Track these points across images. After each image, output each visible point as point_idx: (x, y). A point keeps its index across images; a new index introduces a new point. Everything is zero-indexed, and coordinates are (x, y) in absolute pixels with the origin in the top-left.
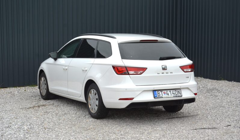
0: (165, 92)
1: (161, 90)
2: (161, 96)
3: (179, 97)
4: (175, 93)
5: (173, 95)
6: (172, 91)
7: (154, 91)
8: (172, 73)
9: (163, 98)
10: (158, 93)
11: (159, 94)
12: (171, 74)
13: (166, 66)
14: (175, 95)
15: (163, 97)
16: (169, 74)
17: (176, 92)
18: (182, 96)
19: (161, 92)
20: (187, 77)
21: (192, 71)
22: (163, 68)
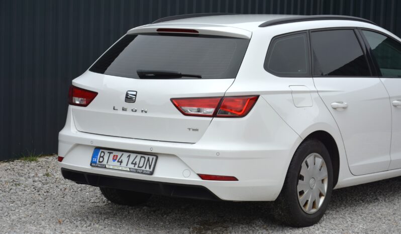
0: (117, 156)
1: (111, 150)
2: (105, 162)
3: (142, 173)
4: (138, 163)
5: (132, 166)
6: (133, 156)
7: (98, 149)
8: (146, 112)
9: (105, 167)
10: (102, 154)
11: (103, 157)
12: (144, 114)
13: (135, 93)
14: (136, 167)
15: (107, 166)
16: (139, 114)
17: (143, 159)
18: (152, 173)
19: (110, 153)
20: (193, 130)
21: (215, 115)
22: (126, 97)
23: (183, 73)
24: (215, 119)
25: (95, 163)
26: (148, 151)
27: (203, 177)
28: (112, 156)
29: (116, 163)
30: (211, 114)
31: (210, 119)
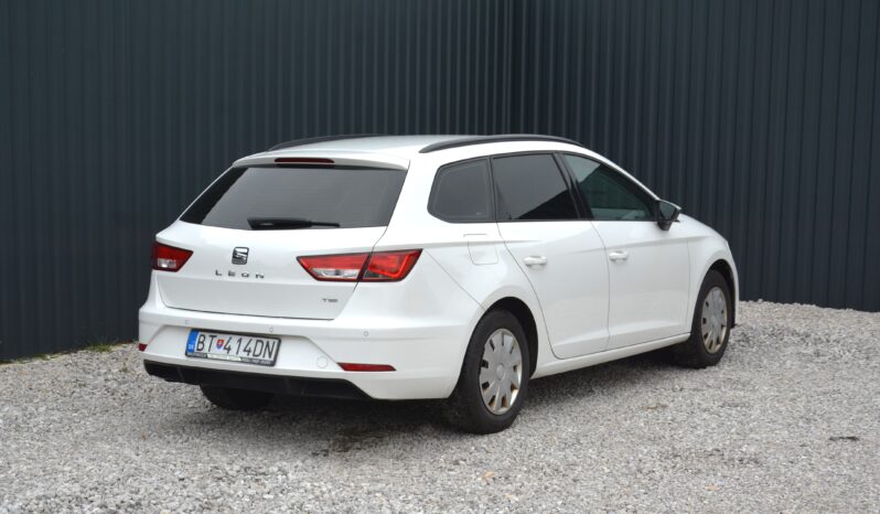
0: (223, 341)
1: (214, 332)
2: (206, 350)
3: (259, 364)
4: (252, 350)
5: (245, 355)
6: (245, 340)
7: (195, 331)
8: (262, 277)
9: (207, 357)
10: (202, 339)
11: (202, 343)
12: (259, 280)
13: (245, 251)
14: (251, 356)
15: (209, 356)
16: (252, 280)
17: (260, 345)
18: (273, 364)
19: (213, 337)
20: (331, 301)
21: (360, 279)
22: (234, 257)
23: (314, 220)
24: (361, 284)
25: (192, 351)
26: (267, 332)
27: (346, 367)
28: (215, 340)
29: (222, 351)
30: (355, 278)
31: (353, 284)
